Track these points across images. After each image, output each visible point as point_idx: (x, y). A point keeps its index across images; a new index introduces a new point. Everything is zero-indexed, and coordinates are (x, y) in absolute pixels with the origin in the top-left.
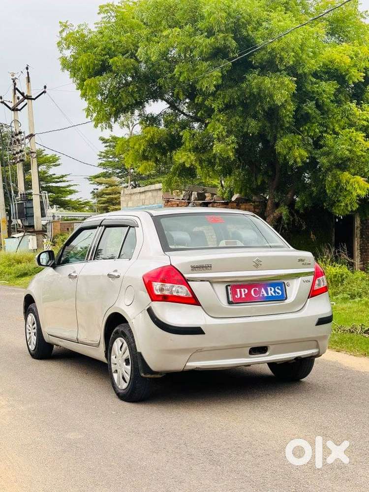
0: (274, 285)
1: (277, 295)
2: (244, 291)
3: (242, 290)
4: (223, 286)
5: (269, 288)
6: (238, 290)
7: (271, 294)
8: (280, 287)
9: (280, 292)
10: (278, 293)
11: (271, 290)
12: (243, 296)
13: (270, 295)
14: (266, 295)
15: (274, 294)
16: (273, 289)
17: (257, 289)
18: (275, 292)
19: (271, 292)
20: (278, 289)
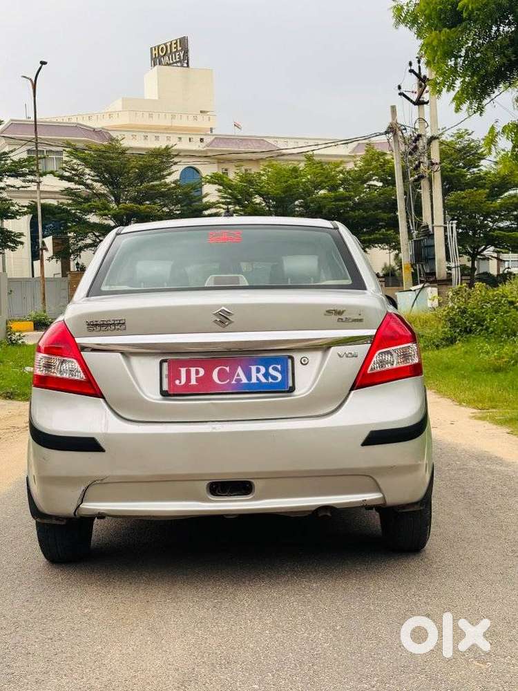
0: (267, 363)
1: (270, 380)
2: (196, 373)
3: (193, 370)
4: (154, 363)
5: (254, 368)
6: (183, 371)
7: (258, 379)
8: (279, 367)
9: (279, 376)
10: (275, 378)
11: (258, 371)
12: (193, 382)
13: (254, 380)
14: (245, 380)
15: (263, 380)
16: (263, 370)
17: (228, 369)
18: (266, 375)
19: (258, 374)
20: (275, 369)
